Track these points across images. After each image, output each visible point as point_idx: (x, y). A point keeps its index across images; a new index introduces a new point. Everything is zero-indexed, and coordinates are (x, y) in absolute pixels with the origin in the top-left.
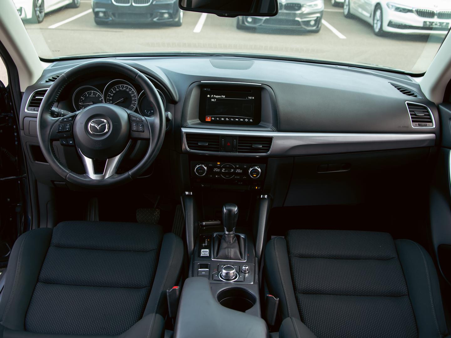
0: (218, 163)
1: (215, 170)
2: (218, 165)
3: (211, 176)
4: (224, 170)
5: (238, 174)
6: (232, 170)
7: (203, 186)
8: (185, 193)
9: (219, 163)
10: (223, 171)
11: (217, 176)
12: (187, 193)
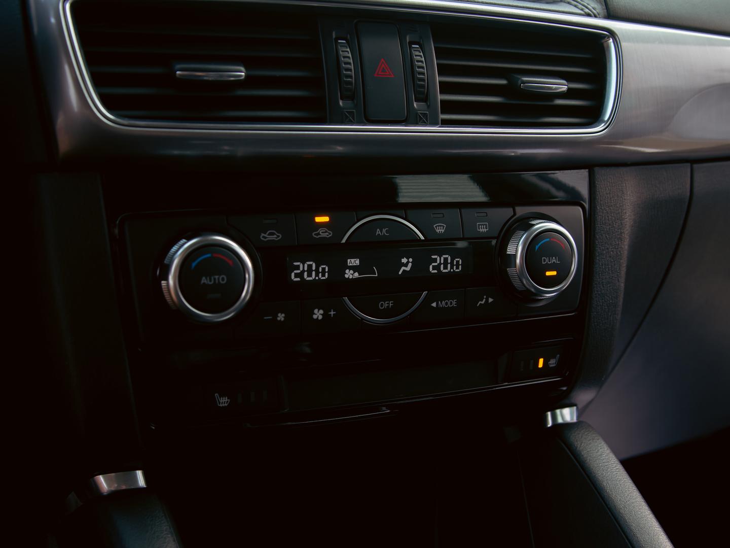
0: (319, 219)
1: (300, 275)
2: (324, 234)
3: (281, 317)
4: (354, 269)
5: (442, 284)
6: (407, 265)
7: (224, 402)
8: (96, 487)
9: (325, 219)
10: (349, 274)
11: (318, 314)
12: (103, 483)
